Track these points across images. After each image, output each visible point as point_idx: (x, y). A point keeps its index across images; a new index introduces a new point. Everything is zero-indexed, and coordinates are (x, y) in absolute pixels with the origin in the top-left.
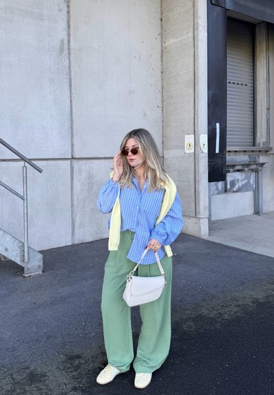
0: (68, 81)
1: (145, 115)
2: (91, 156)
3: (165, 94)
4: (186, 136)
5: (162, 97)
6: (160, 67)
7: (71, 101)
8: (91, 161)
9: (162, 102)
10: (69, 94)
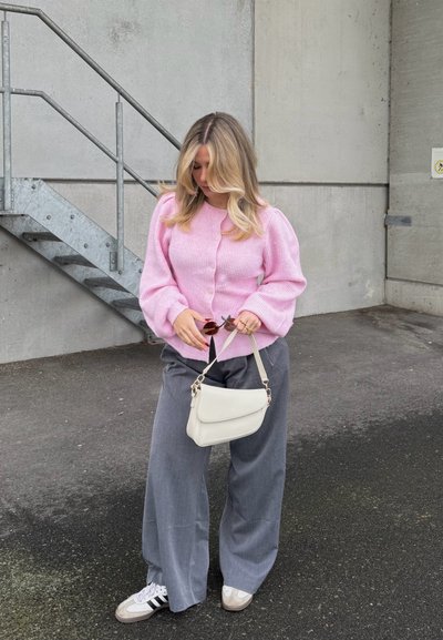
0: (250, 53)
1: (363, 113)
2: (281, 180)
3: (394, 79)
4: (434, 150)
5: (390, 84)
6: (387, 34)
7: (253, 88)
8: (278, 188)
9: (390, 92)
10: (250, 76)
